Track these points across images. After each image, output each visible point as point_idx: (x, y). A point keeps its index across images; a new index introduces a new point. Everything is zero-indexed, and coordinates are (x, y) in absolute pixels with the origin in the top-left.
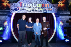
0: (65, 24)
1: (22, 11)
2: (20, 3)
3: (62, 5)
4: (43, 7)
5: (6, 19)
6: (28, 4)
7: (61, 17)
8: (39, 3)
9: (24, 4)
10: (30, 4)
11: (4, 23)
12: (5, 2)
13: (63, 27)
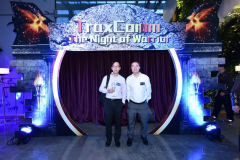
0: (207, 82)
1: (82, 45)
2: (76, 22)
3: (198, 25)
4: (144, 31)
5: (40, 70)
6: (101, 26)
7: (194, 60)
8: (132, 22)
9: (87, 25)
10: (106, 25)
11: (34, 79)
12: (36, 20)
13: (200, 90)
